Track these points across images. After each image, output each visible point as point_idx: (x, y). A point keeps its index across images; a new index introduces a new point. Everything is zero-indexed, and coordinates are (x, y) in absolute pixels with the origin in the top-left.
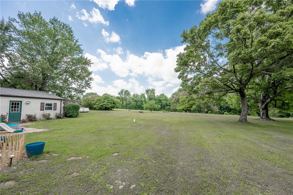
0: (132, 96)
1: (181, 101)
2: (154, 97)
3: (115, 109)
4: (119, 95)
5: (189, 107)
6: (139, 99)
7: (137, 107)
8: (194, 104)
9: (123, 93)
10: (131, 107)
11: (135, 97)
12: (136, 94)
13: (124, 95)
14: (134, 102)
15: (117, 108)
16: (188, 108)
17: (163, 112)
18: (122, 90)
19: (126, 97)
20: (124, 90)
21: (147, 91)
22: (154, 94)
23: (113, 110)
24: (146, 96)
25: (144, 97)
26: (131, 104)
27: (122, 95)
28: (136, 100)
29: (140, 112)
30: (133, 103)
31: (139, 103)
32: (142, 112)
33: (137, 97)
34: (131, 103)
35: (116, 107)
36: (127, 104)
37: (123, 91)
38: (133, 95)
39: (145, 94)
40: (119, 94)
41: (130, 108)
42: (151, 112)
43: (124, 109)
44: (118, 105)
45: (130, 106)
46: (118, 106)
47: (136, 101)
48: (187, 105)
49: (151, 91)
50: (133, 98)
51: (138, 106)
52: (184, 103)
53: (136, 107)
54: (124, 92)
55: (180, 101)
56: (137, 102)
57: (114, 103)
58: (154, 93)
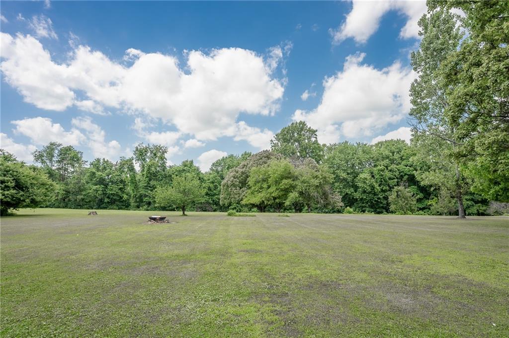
0: (87, 166)
1: (254, 179)
2: (164, 171)
3: (21, 211)
4: (37, 159)
5: (279, 197)
6: (115, 176)
7: (106, 200)
8: (293, 187)
9: (53, 156)
10: (83, 199)
11: (98, 170)
12: (102, 161)
13: (59, 162)
14: (96, 185)
15: (34, 204)
16: (275, 198)
17: (229, 215)
18: (52, 144)
19: (66, 170)
20: (59, 145)
21: (141, 154)
22: (164, 162)
23: (12, 215)
24: (137, 167)
25: (132, 169)
26: (84, 193)
27: (51, 161)
28: (104, 180)
29: (154, 219)
30: (93, 189)
31: (113, 189)
32: (162, 219)
33: (105, 168)
34: (85, 190)
35: (28, 201)
36: (68, 192)
37: (53, 150)
38: (91, 164)
39: (134, 161)
40: (39, 157)
41: (79, 205)
42: (184, 214)
43: (59, 207)
44: (38, 193)
45: (80, 197)
46: (38, 199)
47: (101, 181)
48: (274, 191)
49: (152, 152)
50: (94, 173)
51: (108, 197)
52: (265, 186)
53: (101, 201)
54: (56, 151)
55: (251, 181)
56: (106, 186)
57: (19, 186)
58: (162, 158)
